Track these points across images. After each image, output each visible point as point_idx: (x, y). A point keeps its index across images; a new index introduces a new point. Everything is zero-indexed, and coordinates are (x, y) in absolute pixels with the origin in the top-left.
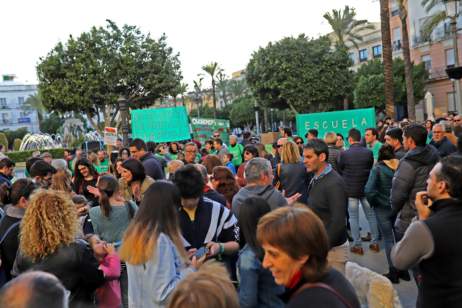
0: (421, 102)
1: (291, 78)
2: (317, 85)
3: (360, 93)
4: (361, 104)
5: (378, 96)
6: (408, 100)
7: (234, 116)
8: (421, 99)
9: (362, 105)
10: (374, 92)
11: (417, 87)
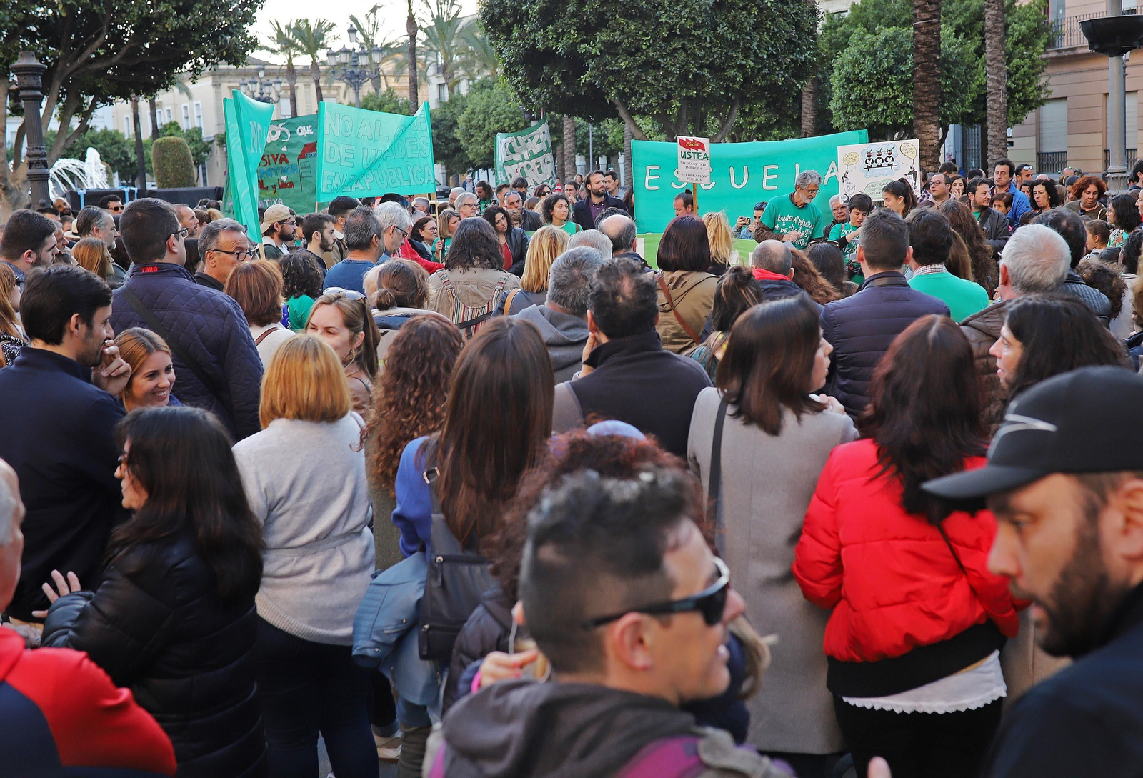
0: (1031, 116)
1: (622, 21)
2: (704, 48)
3: (848, 81)
4: (853, 115)
5: (903, 93)
6: (989, 111)
7: (472, 132)
8: (1031, 108)
9: (853, 119)
10: (893, 79)
11: (1022, 70)
